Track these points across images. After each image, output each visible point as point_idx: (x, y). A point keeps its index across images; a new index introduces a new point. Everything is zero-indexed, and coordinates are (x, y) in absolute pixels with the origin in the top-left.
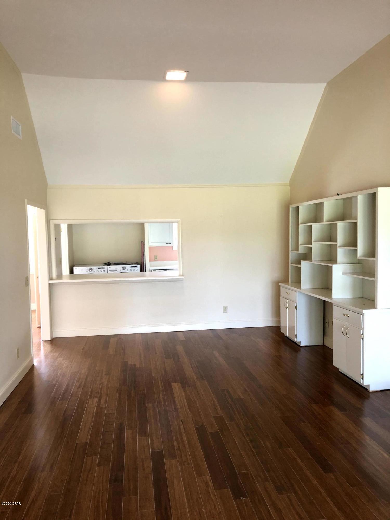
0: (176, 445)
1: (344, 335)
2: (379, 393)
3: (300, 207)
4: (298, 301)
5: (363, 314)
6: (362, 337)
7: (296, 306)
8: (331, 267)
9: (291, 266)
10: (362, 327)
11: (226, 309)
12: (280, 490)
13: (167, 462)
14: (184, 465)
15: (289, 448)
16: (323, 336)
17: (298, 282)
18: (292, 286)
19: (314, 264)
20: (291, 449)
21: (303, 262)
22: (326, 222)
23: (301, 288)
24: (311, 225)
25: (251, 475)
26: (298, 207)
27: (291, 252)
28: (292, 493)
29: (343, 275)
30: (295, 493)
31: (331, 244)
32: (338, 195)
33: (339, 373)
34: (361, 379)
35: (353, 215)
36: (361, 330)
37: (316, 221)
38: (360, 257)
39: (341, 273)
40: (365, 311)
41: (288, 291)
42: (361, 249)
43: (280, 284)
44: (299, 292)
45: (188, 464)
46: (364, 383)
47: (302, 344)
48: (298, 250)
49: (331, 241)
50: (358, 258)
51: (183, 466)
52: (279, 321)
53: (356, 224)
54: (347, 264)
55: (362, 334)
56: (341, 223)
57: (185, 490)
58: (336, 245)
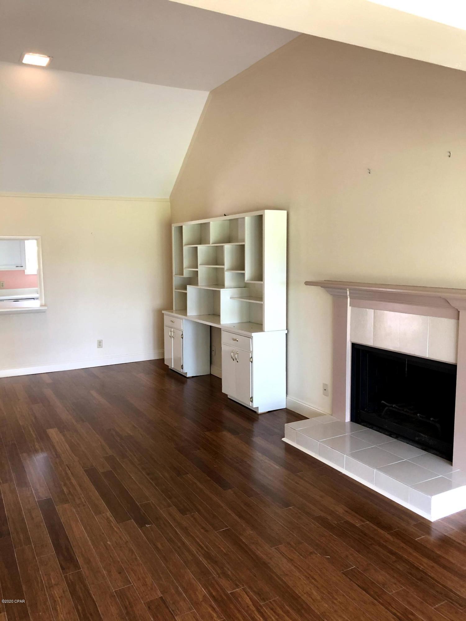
0: (65, 490)
1: (234, 360)
2: (267, 414)
3: (184, 227)
4: (184, 329)
5: (251, 337)
6: (251, 360)
7: (182, 335)
8: (219, 291)
9: (175, 291)
10: (251, 350)
11: (101, 344)
12: (183, 511)
13: (59, 508)
14: (79, 507)
15: (188, 475)
16: (209, 365)
17: (184, 309)
18: (176, 313)
19: (200, 289)
20: (189, 475)
21: (189, 287)
22: (212, 244)
23: (187, 315)
24: (197, 247)
25: (153, 504)
26: (182, 227)
27: (175, 277)
28: (195, 512)
29: (231, 299)
30: (199, 511)
31: (217, 268)
32: (225, 215)
33: (228, 400)
34: (251, 402)
35: (240, 237)
36: (250, 354)
37: (200, 243)
38: (247, 280)
39: (229, 298)
40: (254, 334)
41: (173, 319)
42: (248, 272)
43: (163, 312)
44: (185, 319)
45: (84, 505)
46: (253, 406)
47: (189, 375)
48: (182, 275)
49: (217, 264)
50: (245, 282)
51: (79, 509)
52: (163, 354)
53: (243, 247)
54: (234, 288)
55: (251, 357)
56: (229, 246)
57: (85, 529)
58: (223, 269)
